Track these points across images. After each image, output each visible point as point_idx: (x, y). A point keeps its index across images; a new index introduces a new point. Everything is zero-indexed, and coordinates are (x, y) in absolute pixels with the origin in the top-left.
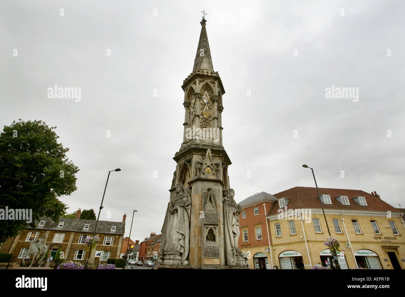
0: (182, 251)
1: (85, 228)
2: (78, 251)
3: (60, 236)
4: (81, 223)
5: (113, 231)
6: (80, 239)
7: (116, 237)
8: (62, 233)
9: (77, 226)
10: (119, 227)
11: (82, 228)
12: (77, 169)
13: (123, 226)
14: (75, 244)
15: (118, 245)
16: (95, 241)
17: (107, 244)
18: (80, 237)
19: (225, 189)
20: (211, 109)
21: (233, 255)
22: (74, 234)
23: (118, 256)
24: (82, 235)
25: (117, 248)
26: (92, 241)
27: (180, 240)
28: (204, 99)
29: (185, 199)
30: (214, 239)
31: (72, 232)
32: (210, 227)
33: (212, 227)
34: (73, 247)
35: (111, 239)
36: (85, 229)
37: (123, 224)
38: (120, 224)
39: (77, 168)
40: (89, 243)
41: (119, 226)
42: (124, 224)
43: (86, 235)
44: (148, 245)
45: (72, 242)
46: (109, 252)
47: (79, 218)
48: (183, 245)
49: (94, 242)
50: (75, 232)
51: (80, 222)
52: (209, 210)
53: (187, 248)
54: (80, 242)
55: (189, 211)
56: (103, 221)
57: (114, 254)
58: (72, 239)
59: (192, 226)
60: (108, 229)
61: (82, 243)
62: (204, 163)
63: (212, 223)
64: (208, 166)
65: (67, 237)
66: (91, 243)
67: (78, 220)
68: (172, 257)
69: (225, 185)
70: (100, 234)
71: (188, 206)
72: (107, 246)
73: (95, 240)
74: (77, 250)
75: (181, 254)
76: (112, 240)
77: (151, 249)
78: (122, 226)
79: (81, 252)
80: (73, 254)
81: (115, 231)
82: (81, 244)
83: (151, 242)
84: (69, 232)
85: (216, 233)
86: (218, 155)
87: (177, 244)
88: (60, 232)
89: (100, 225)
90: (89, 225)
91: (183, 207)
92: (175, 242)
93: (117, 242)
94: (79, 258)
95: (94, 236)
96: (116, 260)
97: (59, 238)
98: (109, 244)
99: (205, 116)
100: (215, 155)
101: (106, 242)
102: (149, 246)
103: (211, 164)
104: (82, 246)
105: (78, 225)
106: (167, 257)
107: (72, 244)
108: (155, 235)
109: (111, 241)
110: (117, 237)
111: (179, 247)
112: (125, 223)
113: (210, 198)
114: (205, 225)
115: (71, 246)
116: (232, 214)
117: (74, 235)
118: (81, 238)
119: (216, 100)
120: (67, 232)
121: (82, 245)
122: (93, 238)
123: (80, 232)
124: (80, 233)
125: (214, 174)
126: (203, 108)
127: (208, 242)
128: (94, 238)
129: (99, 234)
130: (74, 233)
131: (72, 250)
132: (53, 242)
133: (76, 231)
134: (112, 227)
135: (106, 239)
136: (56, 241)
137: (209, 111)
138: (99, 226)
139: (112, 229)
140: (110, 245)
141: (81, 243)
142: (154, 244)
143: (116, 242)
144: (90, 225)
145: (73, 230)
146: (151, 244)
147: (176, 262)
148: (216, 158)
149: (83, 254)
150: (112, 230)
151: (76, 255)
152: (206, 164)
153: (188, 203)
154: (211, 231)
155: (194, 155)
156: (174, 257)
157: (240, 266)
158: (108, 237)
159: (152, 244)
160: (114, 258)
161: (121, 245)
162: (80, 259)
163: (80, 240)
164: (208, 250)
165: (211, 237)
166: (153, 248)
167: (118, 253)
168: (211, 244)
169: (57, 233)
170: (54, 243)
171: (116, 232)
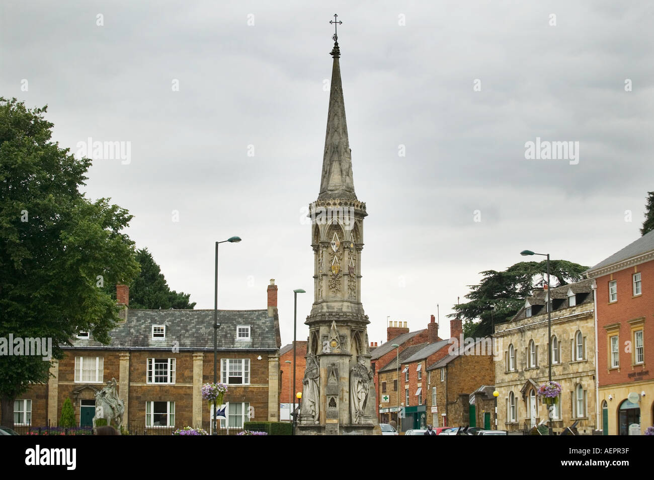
0: (314, 414)
1: (155, 335)
2: (152, 404)
3: (89, 365)
4: (138, 321)
5: (243, 342)
6: (148, 370)
7: (254, 361)
8: (94, 357)
9: (129, 334)
10: (259, 327)
11: (146, 337)
12: (126, 216)
13: (271, 322)
14: (140, 385)
15: (267, 382)
16: (220, 392)
17: (232, 380)
18: (148, 364)
19: (359, 354)
20: (341, 260)
21: (356, 416)
22: (128, 358)
23: (273, 416)
24: (153, 360)
25: (266, 392)
26: (215, 391)
27: (311, 406)
28: (332, 246)
29: (315, 371)
30: (335, 406)
31: (119, 350)
32: (331, 397)
33: (333, 396)
34: (134, 395)
35: (243, 367)
36: (156, 342)
37: (270, 314)
38: (260, 315)
39: (124, 213)
40: (210, 395)
41: (260, 323)
42: (276, 317)
43: (164, 357)
44: (379, 373)
45: (130, 381)
46: (243, 404)
47: (126, 309)
48: (314, 410)
49: (218, 394)
50: (130, 351)
51: (134, 318)
52: (332, 383)
53: (317, 412)
54: (150, 379)
55: (318, 382)
56: (204, 311)
57: (261, 410)
58: (128, 373)
59: (321, 394)
60: (225, 336)
61: (156, 381)
62: (329, 337)
63: (333, 393)
64: (334, 340)
65: (110, 367)
66: (213, 395)
67: (126, 314)
68: (305, 418)
69: (360, 350)
70: (204, 352)
71: (317, 378)
72: (236, 388)
73: (220, 390)
74: (149, 403)
75: (313, 417)
76: (246, 368)
77: (389, 387)
78: (268, 324)
79: (160, 407)
80: (141, 414)
81: (248, 339)
82: (154, 387)
83: (390, 363)
84: (111, 353)
85: (337, 401)
86: (345, 325)
87: (309, 409)
88: (86, 353)
89: (198, 323)
90: (163, 327)
91: (312, 379)
92: (308, 408)
93: (263, 373)
94: (158, 422)
95: (215, 383)
96: (268, 425)
97: (89, 371)
98: (239, 380)
99: (334, 272)
100: (343, 325)
101: (228, 376)
102: (383, 375)
103: (337, 338)
104: (160, 391)
105: (132, 330)
106: (303, 419)
107: (129, 387)
108: (406, 331)
109: (243, 371)
110: (260, 358)
111: (311, 411)
112: (276, 311)
113: (333, 373)
114: (327, 395)
115: (130, 392)
116: (356, 383)
117: (130, 360)
118: (150, 367)
119: (346, 247)
120: (107, 354)
121: (160, 386)
122: (215, 387)
123: (144, 351)
124: (147, 354)
125: (339, 348)
126: (332, 260)
127: (331, 407)
128: (217, 386)
129: (202, 354)
130: (128, 354)
131: (135, 403)
132: (76, 382)
133: (132, 348)
134: (238, 328)
135: (227, 367)
136: (83, 380)
137: (339, 264)
138: (194, 327)
139: (240, 336)
140: (243, 384)
141: (153, 382)
142: (400, 369)
143: (260, 373)
144: (167, 326)
145: (121, 344)
146: (388, 368)
147: (309, 422)
148: (344, 327)
149: (168, 413)
150: (238, 338)
151: (149, 416)
152: (331, 338)
153: (317, 376)
154: (333, 400)
155: (321, 327)
156: (307, 418)
157: (361, 424)
158: (231, 362)
159: (391, 367)
160: (263, 421)
161: (276, 382)
162: (165, 427)
163: (150, 373)
164: (330, 414)
165: (333, 404)
166: (395, 381)
167: (270, 405)
168: (333, 409)
169: (79, 356)
170: (80, 385)
171: (253, 344)
